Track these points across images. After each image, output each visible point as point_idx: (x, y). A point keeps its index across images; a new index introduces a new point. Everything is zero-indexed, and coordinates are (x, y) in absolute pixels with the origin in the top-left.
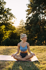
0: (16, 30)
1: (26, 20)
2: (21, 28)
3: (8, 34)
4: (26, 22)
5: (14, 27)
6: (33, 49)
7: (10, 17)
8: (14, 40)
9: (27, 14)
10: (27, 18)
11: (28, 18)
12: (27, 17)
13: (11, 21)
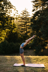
0: (16, 28)
2: (24, 23)
5: (14, 24)
6: (42, 59)
8: (14, 44)
10: (34, 13)
11: (35, 11)
13: (9, 14)
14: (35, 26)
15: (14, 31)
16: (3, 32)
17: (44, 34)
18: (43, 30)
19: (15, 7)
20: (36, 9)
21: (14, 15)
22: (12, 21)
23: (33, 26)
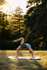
14: (29, 22)
15: (7, 28)
17: (39, 31)
18: (37, 26)
19: (8, 3)
20: (30, 6)
21: (7, 11)
22: (5, 17)
23: (27, 23)
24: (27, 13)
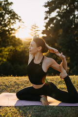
0: (22, 45)
1: (45, 24)
3: (6, 54)
4: (44, 29)
5: (19, 39)
7: (11, 18)
9: (47, 12)
10: (46, 21)
11: (48, 19)
12: (46, 18)
13: (12, 27)
15: (20, 49)
16: (5, 51)
17: (64, 48)
18: (62, 42)
20: (49, 17)
24: (45, 26)
